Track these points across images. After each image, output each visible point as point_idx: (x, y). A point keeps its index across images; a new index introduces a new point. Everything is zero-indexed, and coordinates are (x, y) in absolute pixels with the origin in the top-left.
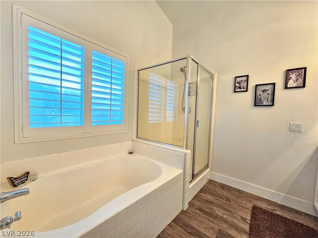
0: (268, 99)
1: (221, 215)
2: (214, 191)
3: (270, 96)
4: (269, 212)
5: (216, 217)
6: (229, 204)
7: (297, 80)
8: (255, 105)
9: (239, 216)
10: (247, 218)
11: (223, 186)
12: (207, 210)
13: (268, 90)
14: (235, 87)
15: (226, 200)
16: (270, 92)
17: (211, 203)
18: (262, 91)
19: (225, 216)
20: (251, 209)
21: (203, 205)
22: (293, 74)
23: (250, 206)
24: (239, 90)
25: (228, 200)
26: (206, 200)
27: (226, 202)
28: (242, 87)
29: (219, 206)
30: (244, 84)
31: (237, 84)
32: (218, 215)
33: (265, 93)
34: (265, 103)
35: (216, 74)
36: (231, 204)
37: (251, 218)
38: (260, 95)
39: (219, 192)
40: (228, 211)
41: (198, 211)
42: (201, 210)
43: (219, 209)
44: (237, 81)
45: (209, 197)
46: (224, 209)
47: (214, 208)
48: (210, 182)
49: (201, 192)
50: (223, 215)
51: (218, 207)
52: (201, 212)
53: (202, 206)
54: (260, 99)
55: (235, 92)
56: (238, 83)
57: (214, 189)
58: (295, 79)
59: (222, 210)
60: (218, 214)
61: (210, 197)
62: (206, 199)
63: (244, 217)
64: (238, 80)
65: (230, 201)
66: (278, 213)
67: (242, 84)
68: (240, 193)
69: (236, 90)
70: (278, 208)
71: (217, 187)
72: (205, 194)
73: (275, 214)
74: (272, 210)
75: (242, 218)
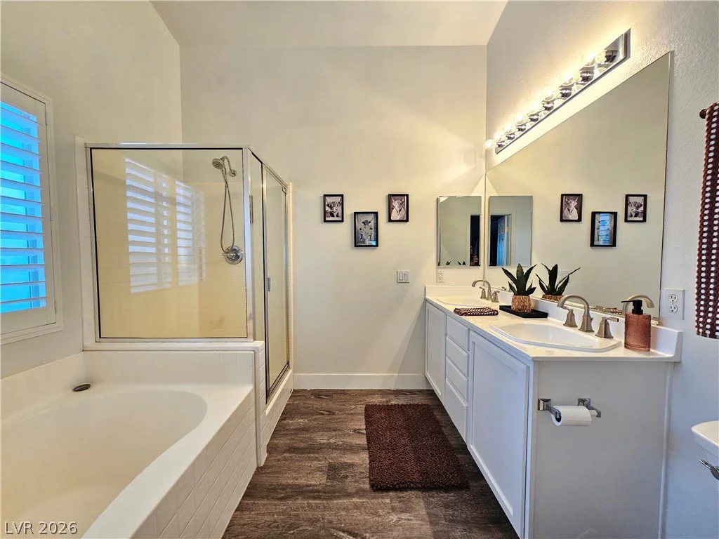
0: (371, 236)
1: (325, 441)
2: (306, 408)
3: (373, 231)
4: (384, 406)
5: (320, 448)
6: (334, 419)
7: (400, 211)
8: (356, 246)
9: (350, 429)
10: (361, 427)
11: (318, 394)
12: (302, 445)
13: (370, 222)
14: (325, 212)
15: (328, 415)
16: (372, 224)
17: (305, 429)
18: (363, 223)
19: (332, 441)
20: (363, 412)
21: (293, 439)
22: (396, 202)
23: (361, 408)
24: (331, 219)
25: (331, 413)
26: (296, 429)
27: (329, 417)
28: (335, 214)
29: (320, 429)
30: (337, 209)
31: (327, 208)
32: (321, 444)
33: (367, 226)
34: (368, 243)
35: (291, 184)
36: (337, 417)
37: (366, 424)
38: (361, 229)
39: (315, 406)
40: (335, 431)
41: (287, 455)
42: (292, 449)
43: (321, 433)
44: (326, 203)
45: (301, 422)
46: (329, 430)
47: (313, 435)
48: (296, 394)
49: (285, 419)
50: (328, 440)
51: (319, 431)
52: (293, 452)
53: (292, 441)
54: (362, 235)
55: (325, 221)
56: (328, 205)
57: (305, 404)
58: (398, 209)
59: (326, 433)
60: (322, 441)
61: (302, 420)
62: (296, 427)
63: (357, 427)
64: (329, 200)
65: (334, 413)
66: (393, 402)
67: (335, 210)
68: (345, 394)
69: (327, 219)
70: (392, 397)
71: (310, 399)
72: (292, 418)
73: (392, 405)
74: (387, 402)
75: (355, 430)
